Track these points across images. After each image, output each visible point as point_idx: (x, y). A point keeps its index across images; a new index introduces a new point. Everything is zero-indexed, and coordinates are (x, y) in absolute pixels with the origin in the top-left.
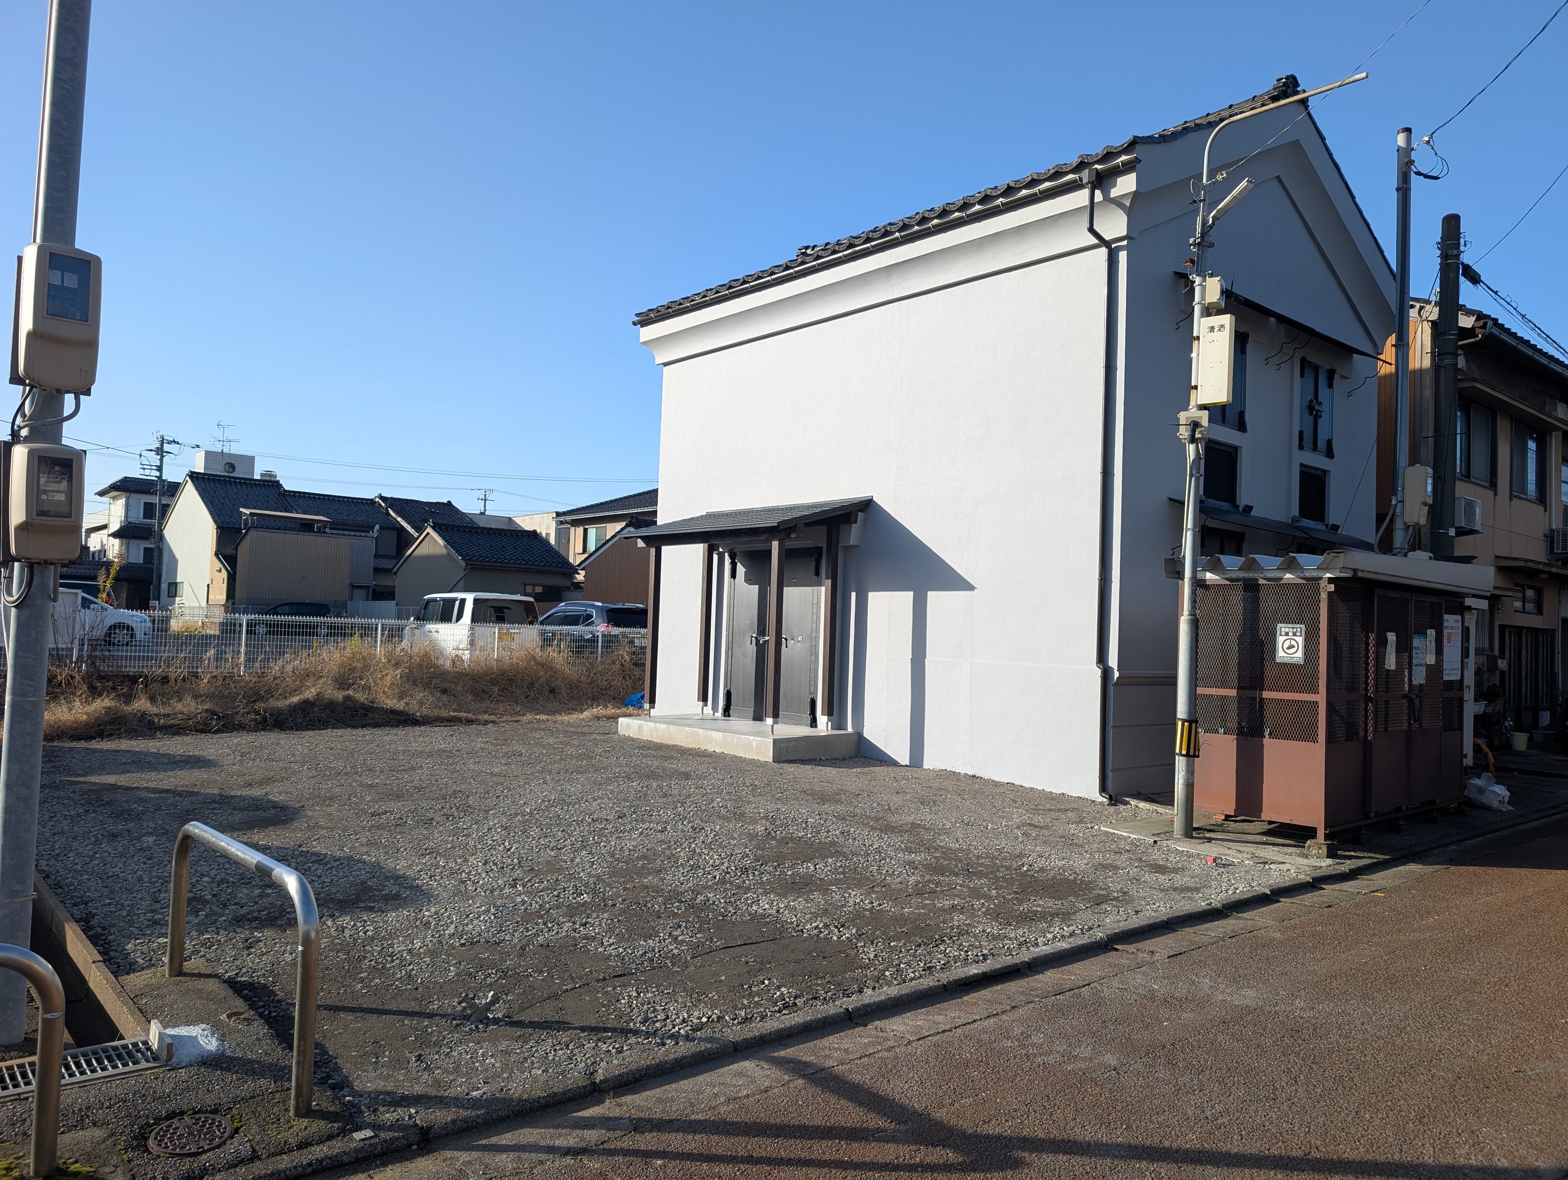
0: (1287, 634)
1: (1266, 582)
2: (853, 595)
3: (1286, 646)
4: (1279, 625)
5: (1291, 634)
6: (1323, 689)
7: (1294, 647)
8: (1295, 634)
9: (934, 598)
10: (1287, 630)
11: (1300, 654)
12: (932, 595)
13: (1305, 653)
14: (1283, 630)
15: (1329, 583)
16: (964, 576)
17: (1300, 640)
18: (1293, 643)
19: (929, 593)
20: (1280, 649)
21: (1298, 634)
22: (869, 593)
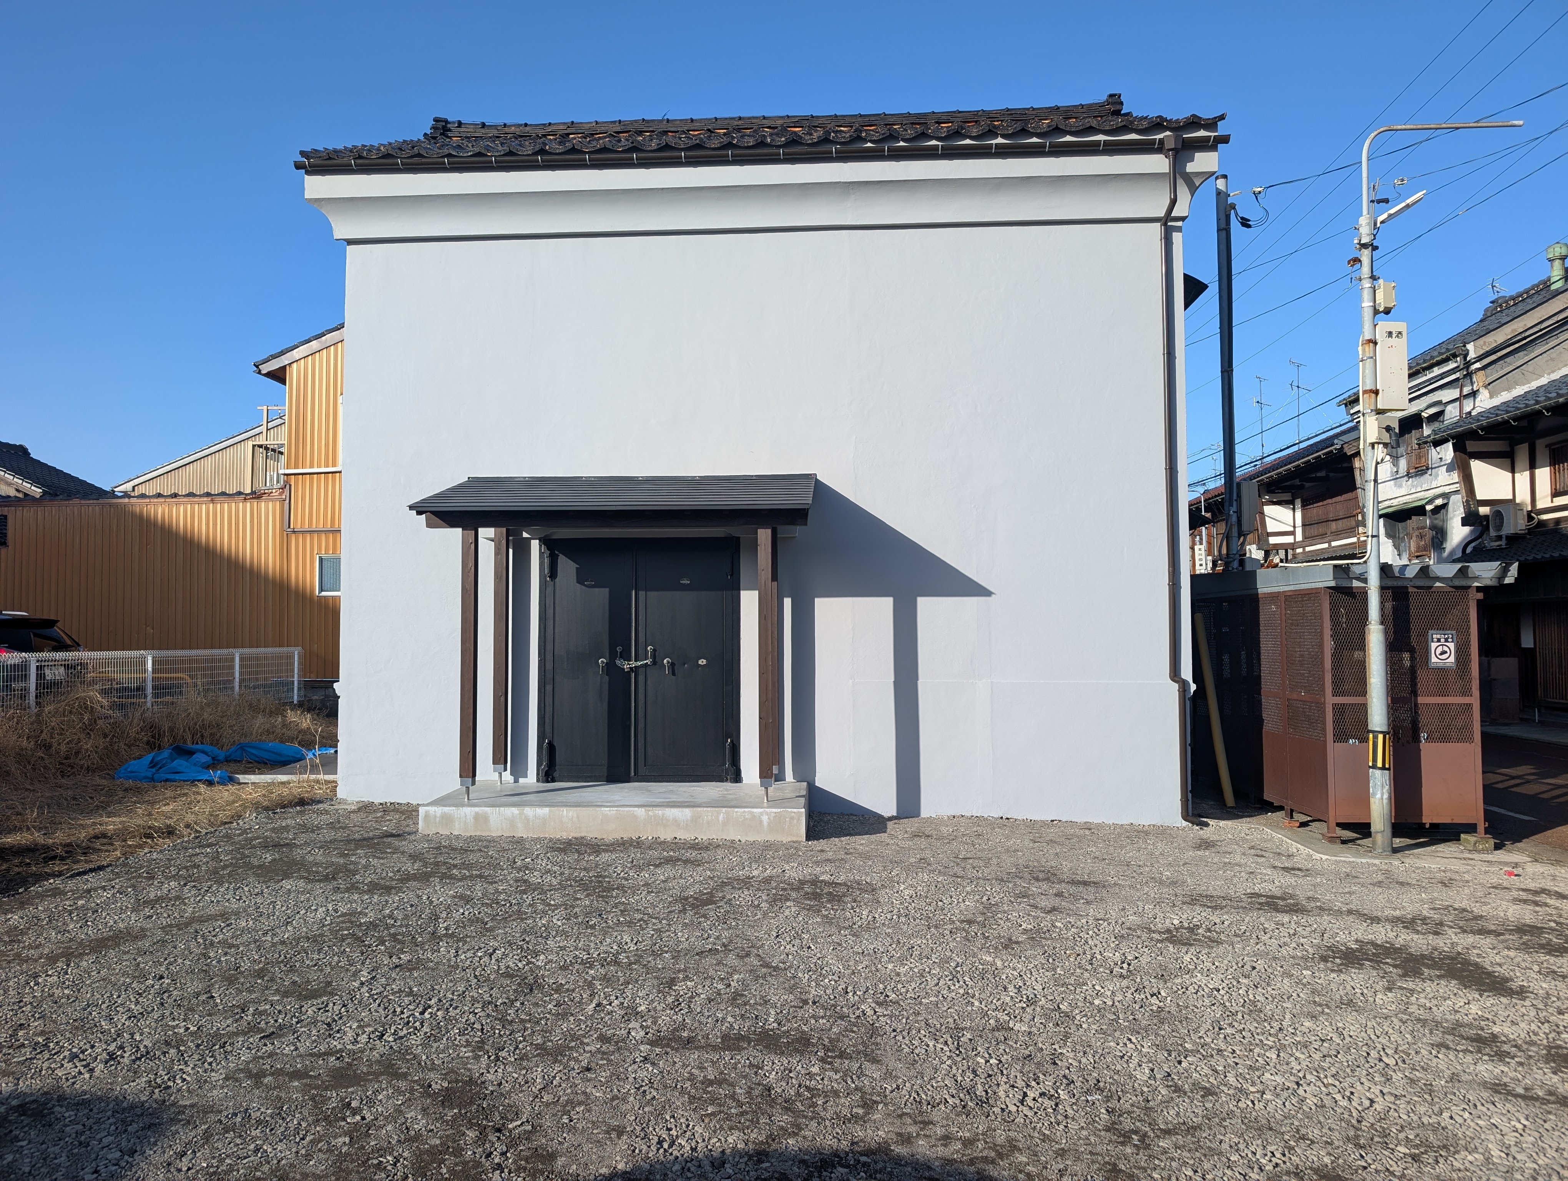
0: (1439, 640)
1: (1416, 590)
2: (788, 602)
3: (1438, 652)
4: (1431, 632)
5: (1443, 640)
6: (1476, 692)
7: (1446, 652)
8: (1446, 640)
9: (926, 606)
10: (1438, 636)
11: (1452, 659)
12: (922, 602)
13: (1457, 658)
14: (1434, 636)
15: (1477, 591)
16: (975, 579)
17: (1452, 645)
18: (1446, 649)
19: (920, 600)
20: (1433, 655)
21: (1450, 640)
22: (816, 600)
